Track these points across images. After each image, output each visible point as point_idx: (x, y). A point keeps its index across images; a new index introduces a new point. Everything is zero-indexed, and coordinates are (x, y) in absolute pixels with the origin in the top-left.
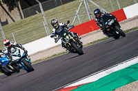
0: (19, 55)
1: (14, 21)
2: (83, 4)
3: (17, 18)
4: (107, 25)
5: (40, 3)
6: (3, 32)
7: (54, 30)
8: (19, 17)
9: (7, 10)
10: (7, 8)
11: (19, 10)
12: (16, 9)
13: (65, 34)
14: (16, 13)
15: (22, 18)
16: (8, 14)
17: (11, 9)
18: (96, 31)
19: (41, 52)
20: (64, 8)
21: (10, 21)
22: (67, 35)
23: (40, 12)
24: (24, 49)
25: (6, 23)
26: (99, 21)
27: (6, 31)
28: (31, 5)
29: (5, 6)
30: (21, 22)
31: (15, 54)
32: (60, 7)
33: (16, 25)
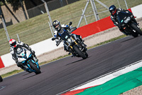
0: (25, 57)
1: (18, 21)
2: (89, 3)
3: (22, 19)
4: (123, 23)
5: (45, 3)
6: (7, 33)
7: (56, 32)
8: (24, 17)
9: (12, 10)
10: (11, 8)
11: (24, 10)
12: (20, 9)
13: (67, 37)
14: (20, 14)
15: (27, 18)
16: (13, 14)
17: (15, 9)
18: (102, 32)
19: (47, 54)
20: (69, 8)
21: (15, 22)
22: (69, 37)
23: (45, 12)
24: (30, 50)
25: (11, 23)
26: (115, 19)
27: (10, 32)
28: (36, 5)
29: (9, 5)
30: (26, 22)
31: (21, 55)
32: (66, 7)
33: (21, 26)
